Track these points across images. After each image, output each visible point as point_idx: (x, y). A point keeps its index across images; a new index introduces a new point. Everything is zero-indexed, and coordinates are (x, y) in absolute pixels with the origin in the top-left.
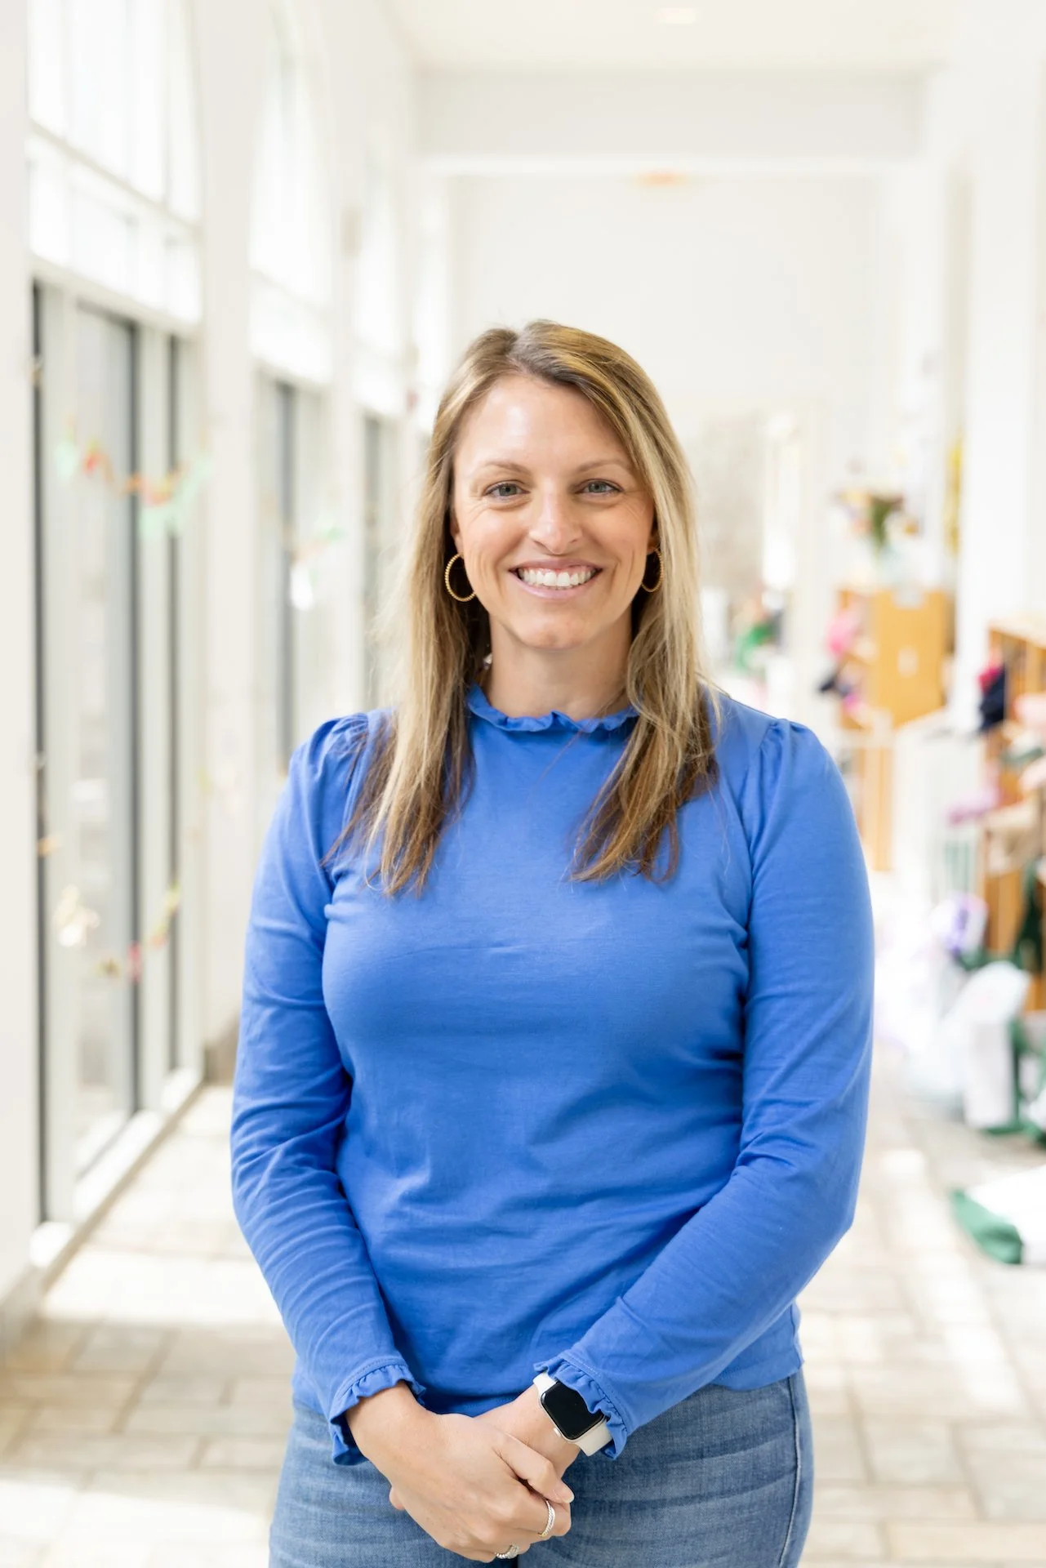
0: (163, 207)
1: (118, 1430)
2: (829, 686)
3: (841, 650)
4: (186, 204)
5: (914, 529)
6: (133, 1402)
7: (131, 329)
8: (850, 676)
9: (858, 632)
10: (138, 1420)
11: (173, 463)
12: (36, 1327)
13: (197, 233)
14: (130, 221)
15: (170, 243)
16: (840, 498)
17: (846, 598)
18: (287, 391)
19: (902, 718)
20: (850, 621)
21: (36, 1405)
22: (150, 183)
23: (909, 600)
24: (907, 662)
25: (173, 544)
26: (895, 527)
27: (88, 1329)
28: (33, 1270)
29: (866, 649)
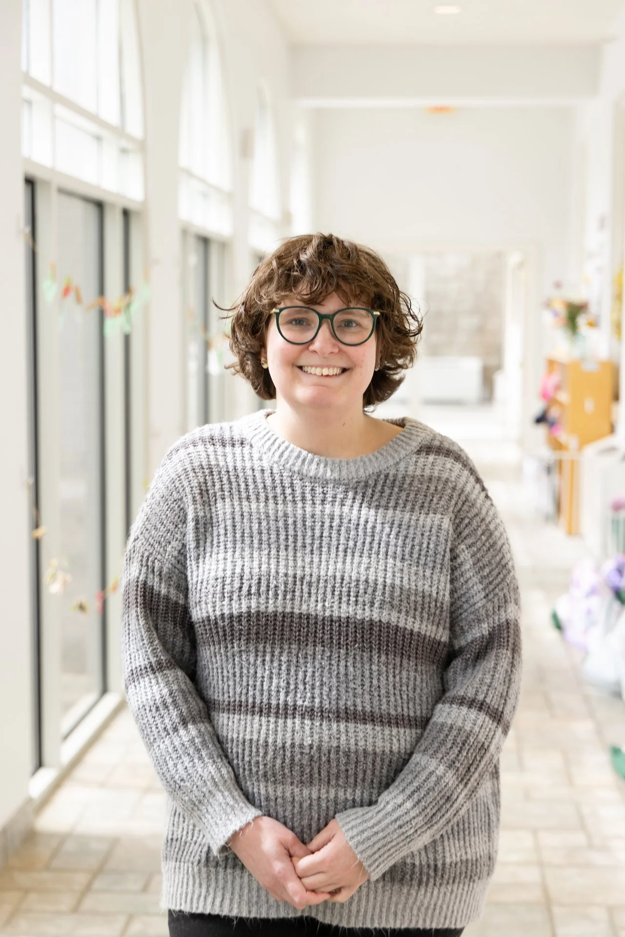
0: (120, 131)
1: (75, 909)
2: (541, 419)
3: (548, 398)
4: (135, 128)
5: (593, 324)
6: (88, 889)
7: (100, 206)
8: (554, 413)
9: (558, 388)
10: (89, 903)
11: (127, 289)
12: (31, 836)
13: (142, 146)
14: (98, 139)
15: (124, 151)
16: (548, 305)
17: (551, 364)
18: (205, 241)
19: (585, 440)
20: (555, 379)
21: (27, 891)
22: (111, 116)
23: (590, 367)
24: (589, 405)
25: (127, 339)
26: (582, 321)
27: (63, 838)
28: (30, 800)
29: (563, 397)
